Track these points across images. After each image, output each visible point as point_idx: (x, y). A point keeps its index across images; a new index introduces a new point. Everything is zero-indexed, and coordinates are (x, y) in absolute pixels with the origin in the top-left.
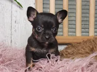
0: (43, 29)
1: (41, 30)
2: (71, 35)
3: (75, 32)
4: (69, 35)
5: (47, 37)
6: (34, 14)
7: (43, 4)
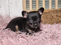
0: (32, 21)
5: (36, 25)
6: (26, 14)
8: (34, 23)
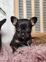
1: (20, 30)
2: (37, 32)
3: (40, 30)
4: (36, 32)
7: (19, 12)
8: (22, 33)
